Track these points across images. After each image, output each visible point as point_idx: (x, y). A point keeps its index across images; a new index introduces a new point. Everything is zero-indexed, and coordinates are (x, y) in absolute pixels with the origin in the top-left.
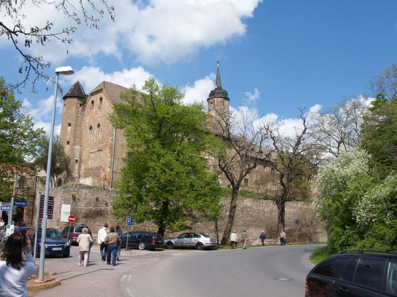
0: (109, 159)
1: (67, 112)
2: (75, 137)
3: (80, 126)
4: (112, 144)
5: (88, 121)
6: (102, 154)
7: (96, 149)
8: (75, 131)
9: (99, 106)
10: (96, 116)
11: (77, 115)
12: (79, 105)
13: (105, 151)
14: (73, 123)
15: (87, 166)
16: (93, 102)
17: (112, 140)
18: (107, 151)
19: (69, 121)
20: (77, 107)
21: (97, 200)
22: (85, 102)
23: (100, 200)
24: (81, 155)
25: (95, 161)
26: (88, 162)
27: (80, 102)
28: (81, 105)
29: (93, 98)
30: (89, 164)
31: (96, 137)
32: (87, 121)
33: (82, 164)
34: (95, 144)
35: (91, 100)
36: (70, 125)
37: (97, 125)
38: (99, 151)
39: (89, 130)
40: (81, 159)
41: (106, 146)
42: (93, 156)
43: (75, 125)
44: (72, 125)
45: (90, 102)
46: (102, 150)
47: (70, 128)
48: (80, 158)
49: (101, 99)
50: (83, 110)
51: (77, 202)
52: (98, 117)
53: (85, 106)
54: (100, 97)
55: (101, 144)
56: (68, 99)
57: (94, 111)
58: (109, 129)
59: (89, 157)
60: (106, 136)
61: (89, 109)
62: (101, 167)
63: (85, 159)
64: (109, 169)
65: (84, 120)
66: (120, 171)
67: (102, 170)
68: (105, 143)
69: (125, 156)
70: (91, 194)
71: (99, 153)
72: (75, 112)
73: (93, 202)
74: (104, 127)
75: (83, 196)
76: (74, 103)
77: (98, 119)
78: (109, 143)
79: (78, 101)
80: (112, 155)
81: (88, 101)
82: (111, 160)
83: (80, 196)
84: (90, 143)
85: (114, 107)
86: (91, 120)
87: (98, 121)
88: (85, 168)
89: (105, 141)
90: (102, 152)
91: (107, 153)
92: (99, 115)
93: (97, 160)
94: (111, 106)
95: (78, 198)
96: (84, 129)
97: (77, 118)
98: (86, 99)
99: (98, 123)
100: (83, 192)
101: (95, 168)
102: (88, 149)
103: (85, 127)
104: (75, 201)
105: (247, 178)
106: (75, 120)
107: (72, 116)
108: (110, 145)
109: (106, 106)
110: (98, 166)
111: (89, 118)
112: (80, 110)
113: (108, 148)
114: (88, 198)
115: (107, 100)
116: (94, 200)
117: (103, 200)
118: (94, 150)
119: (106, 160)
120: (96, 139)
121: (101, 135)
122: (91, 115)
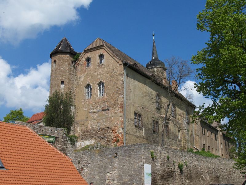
3: (73, 84)
4: (123, 103)
5: (82, 79)
7: (99, 109)
10: (96, 74)
11: (70, 72)
12: (71, 62)
13: (113, 111)
14: (66, 81)
15: (85, 128)
16: (88, 59)
18: (117, 109)
19: (62, 79)
20: (69, 64)
21: (168, 159)
22: (77, 59)
23: (170, 159)
25: (99, 121)
26: (86, 124)
27: (72, 59)
31: (97, 95)
34: (96, 103)
36: (63, 82)
37: (98, 83)
38: (103, 110)
39: (84, 88)
42: (94, 116)
43: (69, 83)
44: (66, 83)
45: (84, 59)
46: (108, 110)
47: (63, 85)
49: (101, 56)
50: (75, 68)
51: (155, 161)
52: (98, 75)
53: (77, 63)
54: (99, 54)
55: (106, 103)
56: (59, 55)
57: (91, 69)
58: (117, 87)
59: (87, 117)
60: (114, 94)
61: (83, 67)
62: (108, 128)
63: (81, 120)
64: (121, 129)
65: (76, 78)
66: (130, 132)
67: (111, 131)
68: (112, 102)
69: (133, 116)
70: (164, 152)
71: (104, 113)
72: (67, 69)
73: (165, 161)
74: (109, 85)
75: (159, 155)
76: (66, 60)
77: (99, 77)
78: (119, 102)
79: (70, 57)
80: (124, 114)
81: (81, 58)
82: (123, 120)
83: (157, 154)
84: (88, 103)
85: (123, 64)
86: (88, 78)
87: (99, 78)
88: (81, 130)
89: (112, 100)
90: (109, 112)
91: (118, 113)
92: (100, 72)
93: (101, 121)
94: (118, 63)
95: (156, 157)
96: (77, 88)
97: (70, 75)
98: (78, 56)
99: (99, 81)
100: (158, 150)
101: (99, 129)
102: (86, 109)
103: (78, 86)
104: (153, 161)
105: (204, 143)
106: (69, 78)
107: (65, 73)
108: (120, 104)
109: (110, 63)
110: (104, 127)
111: (84, 77)
112: (72, 67)
113: (117, 107)
114: (162, 156)
115: (112, 56)
116: (166, 159)
117: (172, 160)
118: (95, 110)
119: (116, 120)
120: (97, 98)
121: (105, 94)
122: (86, 73)
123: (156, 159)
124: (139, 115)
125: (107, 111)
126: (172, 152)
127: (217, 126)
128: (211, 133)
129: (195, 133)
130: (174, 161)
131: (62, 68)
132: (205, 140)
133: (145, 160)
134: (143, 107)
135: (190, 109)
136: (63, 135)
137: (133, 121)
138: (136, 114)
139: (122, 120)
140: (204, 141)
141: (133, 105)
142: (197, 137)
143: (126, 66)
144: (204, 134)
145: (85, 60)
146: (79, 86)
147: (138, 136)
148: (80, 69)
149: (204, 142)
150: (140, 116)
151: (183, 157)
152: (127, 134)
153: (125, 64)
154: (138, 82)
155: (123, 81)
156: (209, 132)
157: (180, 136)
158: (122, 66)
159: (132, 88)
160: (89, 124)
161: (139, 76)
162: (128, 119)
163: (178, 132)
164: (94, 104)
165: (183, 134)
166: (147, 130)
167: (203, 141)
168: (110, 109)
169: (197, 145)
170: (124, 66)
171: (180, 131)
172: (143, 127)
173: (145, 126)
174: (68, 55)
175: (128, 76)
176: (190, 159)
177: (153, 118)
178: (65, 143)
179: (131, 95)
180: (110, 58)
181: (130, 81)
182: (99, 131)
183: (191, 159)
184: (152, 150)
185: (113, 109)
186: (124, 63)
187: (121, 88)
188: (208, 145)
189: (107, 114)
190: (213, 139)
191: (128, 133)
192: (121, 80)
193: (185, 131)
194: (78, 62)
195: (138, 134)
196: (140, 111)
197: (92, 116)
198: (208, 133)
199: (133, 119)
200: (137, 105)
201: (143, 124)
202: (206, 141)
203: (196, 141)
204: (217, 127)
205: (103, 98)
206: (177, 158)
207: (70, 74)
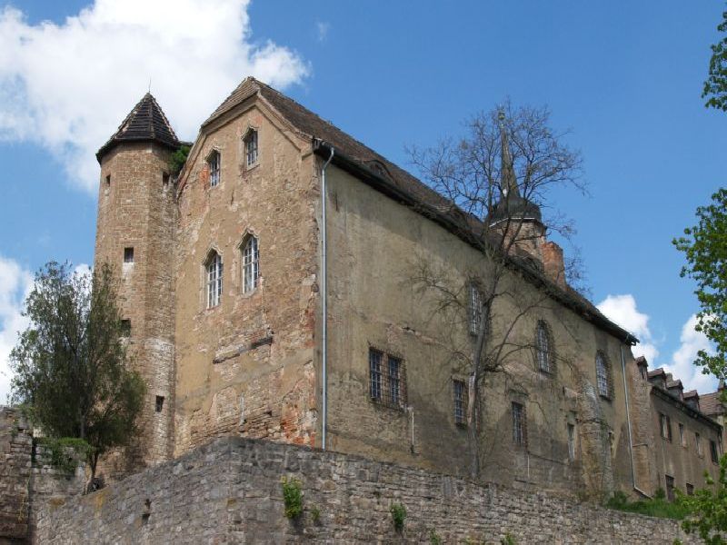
0: (309, 373)
1: (116, 203)
2: (150, 302)
3: (166, 257)
4: (317, 307)
5: (196, 234)
6: (272, 354)
7: (243, 341)
8: (151, 276)
9: (243, 167)
10: (233, 208)
11: (155, 214)
12: (159, 176)
13: (283, 343)
14: (141, 247)
15: (201, 422)
16: (213, 159)
17: (315, 288)
18: (297, 336)
19: (131, 240)
20: (153, 184)
21: (398, 524)
22: (181, 165)
23: (408, 523)
24: (173, 378)
25: (242, 392)
26: (205, 406)
27: (165, 166)
28: (166, 178)
29: (215, 142)
30: (214, 411)
31: (238, 289)
32: (195, 236)
33: (177, 417)
34: (233, 320)
35: (206, 152)
36: (129, 253)
37: (239, 241)
38: (255, 345)
39: (202, 268)
40: (173, 396)
41: (291, 317)
42: (229, 371)
43: (151, 254)
44: (140, 252)
45: (202, 161)
46: (270, 341)
47: (131, 264)
48: (172, 389)
49: (251, 137)
50: (176, 198)
51: (311, 537)
52: (240, 209)
53: (183, 180)
54: (245, 131)
55: (264, 315)
56: (119, 155)
57: (222, 192)
58: (297, 247)
59: (209, 380)
60: (287, 275)
61: (200, 190)
62: (270, 413)
63: (192, 392)
64: (309, 414)
65: (179, 235)
66: (350, 426)
67: (278, 428)
68: (282, 310)
69: (361, 364)
70: (370, 486)
71: (256, 356)
72: (146, 203)
73: (380, 537)
74: (272, 242)
75: (337, 501)
76: (142, 169)
77: (244, 216)
78: (303, 305)
79: (154, 157)
80: (319, 353)
81: (194, 159)
82: (317, 376)
83: (324, 500)
84: (210, 322)
85: (316, 152)
86: (213, 229)
87: (244, 223)
88: (193, 433)
89: (282, 301)
90: (273, 348)
91: (298, 348)
92: (247, 200)
93: (249, 388)
94: (300, 150)
95: (316, 513)
96: (181, 270)
97: (154, 224)
98: (186, 154)
99: (242, 232)
100: (335, 477)
101: (242, 421)
102: (205, 350)
103: (185, 263)
104: (300, 533)
105: (672, 474)
106: (150, 236)
107: (139, 217)
108: (307, 312)
109: (275, 159)
110: (258, 412)
111: (202, 225)
112: (164, 195)
113: (298, 326)
114: (356, 510)
115: (280, 130)
116: (383, 524)
117: (422, 528)
118: (231, 349)
119: (293, 379)
120: (239, 298)
121: (261, 280)
122: (207, 209)
123: (318, 523)
124: (390, 357)
125: (265, 347)
126: (423, 490)
127: (718, 411)
128: (697, 435)
129: (636, 434)
130: (438, 533)
131: (129, 201)
132: (674, 462)
133: (247, 530)
134: (408, 329)
135: (612, 346)
136: (14, 435)
137: (361, 380)
138: (375, 354)
139: (313, 374)
140: (671, 466)
141: (364, 318)
142: (644, 451)
143: (326, 159)
144: (671, 440)
145: (204, 162)
146: (187, 263)
147: (390, 445)
148: (189, 200)
149: (671, 469)
150: (395, 361)
151: (496, 515)
152: (337, 433)
153: (321, 153)
154: (381, 228)
155: (315, 221)
156: (686, 431)
157: (574, 444)
158: (312, 159)
159: (355, 247)
160: (214, 405)
161: (388, 205)
162: (342, 374)
163: (567, 431)
164: (228, 323)
165: (586, 439)
166: (432, 421)
167: (667, 464)
168: (276, 337)
169: (644, 479)
170: (317, 161)
171: (575, 428)
172: (410, 409)
173: (421, 405)
174: (150, 151)
175: (335, 201)
176: (534, 521)
177: (454, 371)
178: (24, 471)
179: (353, 275)
180: (277, 137)
181: (349, 220)
182: (243, 432)
183: (541, 526)
184: (291, 475)
185: (283, 338)
186: (317, 147)
187: (307, 247)
188: (685, 480)
189: (266, 359)
190: (703, 458)
191: (341, 429)
192: (309, 217)
193: (594, 428)
194: (186, 175)
195: (389, 436)
196: (395, 344)
197: (222, 373)
198: (685, 438)
199: (364, 372)
200: (383, 320)
201: (410, 396)
202: (678, 467)
203: (641, 466)
204: (716, 415)
205: (255, 297)
206: (456, 518)
207: (156, 220)
